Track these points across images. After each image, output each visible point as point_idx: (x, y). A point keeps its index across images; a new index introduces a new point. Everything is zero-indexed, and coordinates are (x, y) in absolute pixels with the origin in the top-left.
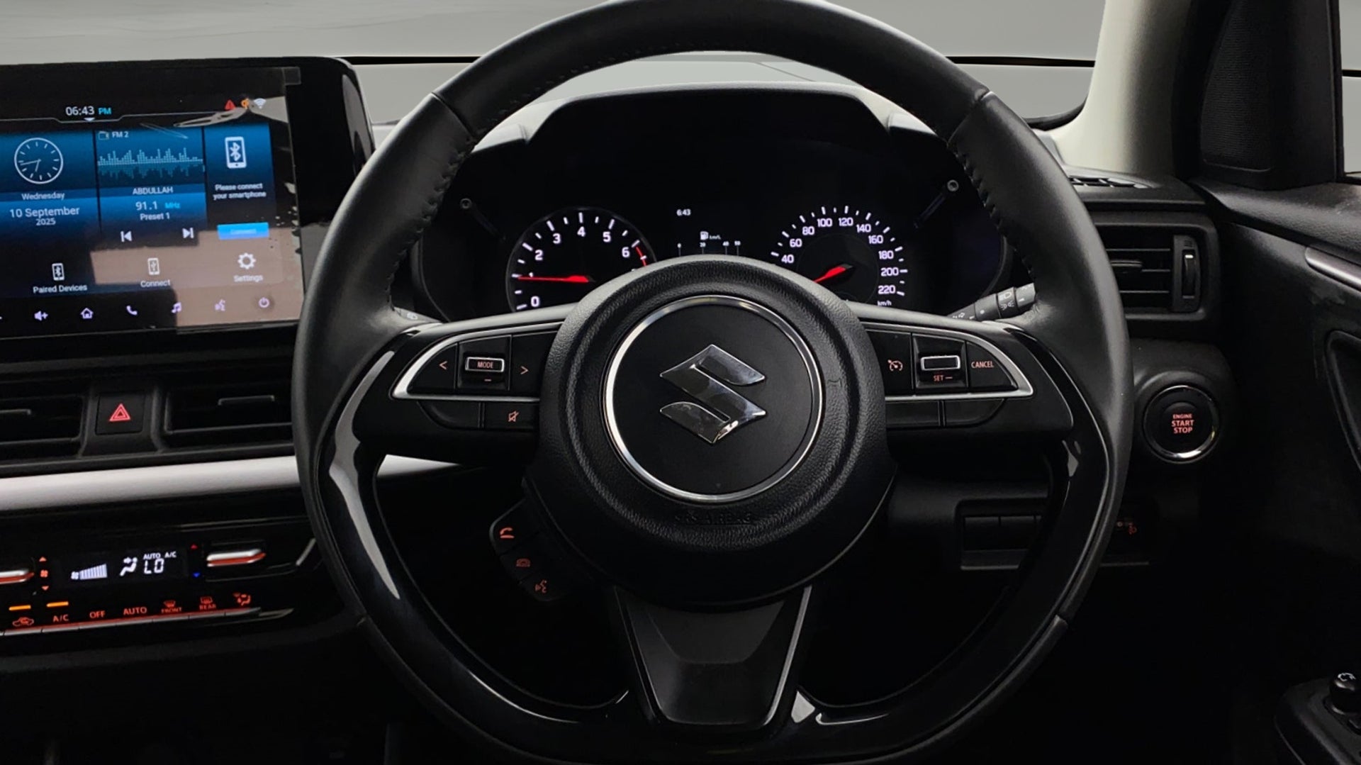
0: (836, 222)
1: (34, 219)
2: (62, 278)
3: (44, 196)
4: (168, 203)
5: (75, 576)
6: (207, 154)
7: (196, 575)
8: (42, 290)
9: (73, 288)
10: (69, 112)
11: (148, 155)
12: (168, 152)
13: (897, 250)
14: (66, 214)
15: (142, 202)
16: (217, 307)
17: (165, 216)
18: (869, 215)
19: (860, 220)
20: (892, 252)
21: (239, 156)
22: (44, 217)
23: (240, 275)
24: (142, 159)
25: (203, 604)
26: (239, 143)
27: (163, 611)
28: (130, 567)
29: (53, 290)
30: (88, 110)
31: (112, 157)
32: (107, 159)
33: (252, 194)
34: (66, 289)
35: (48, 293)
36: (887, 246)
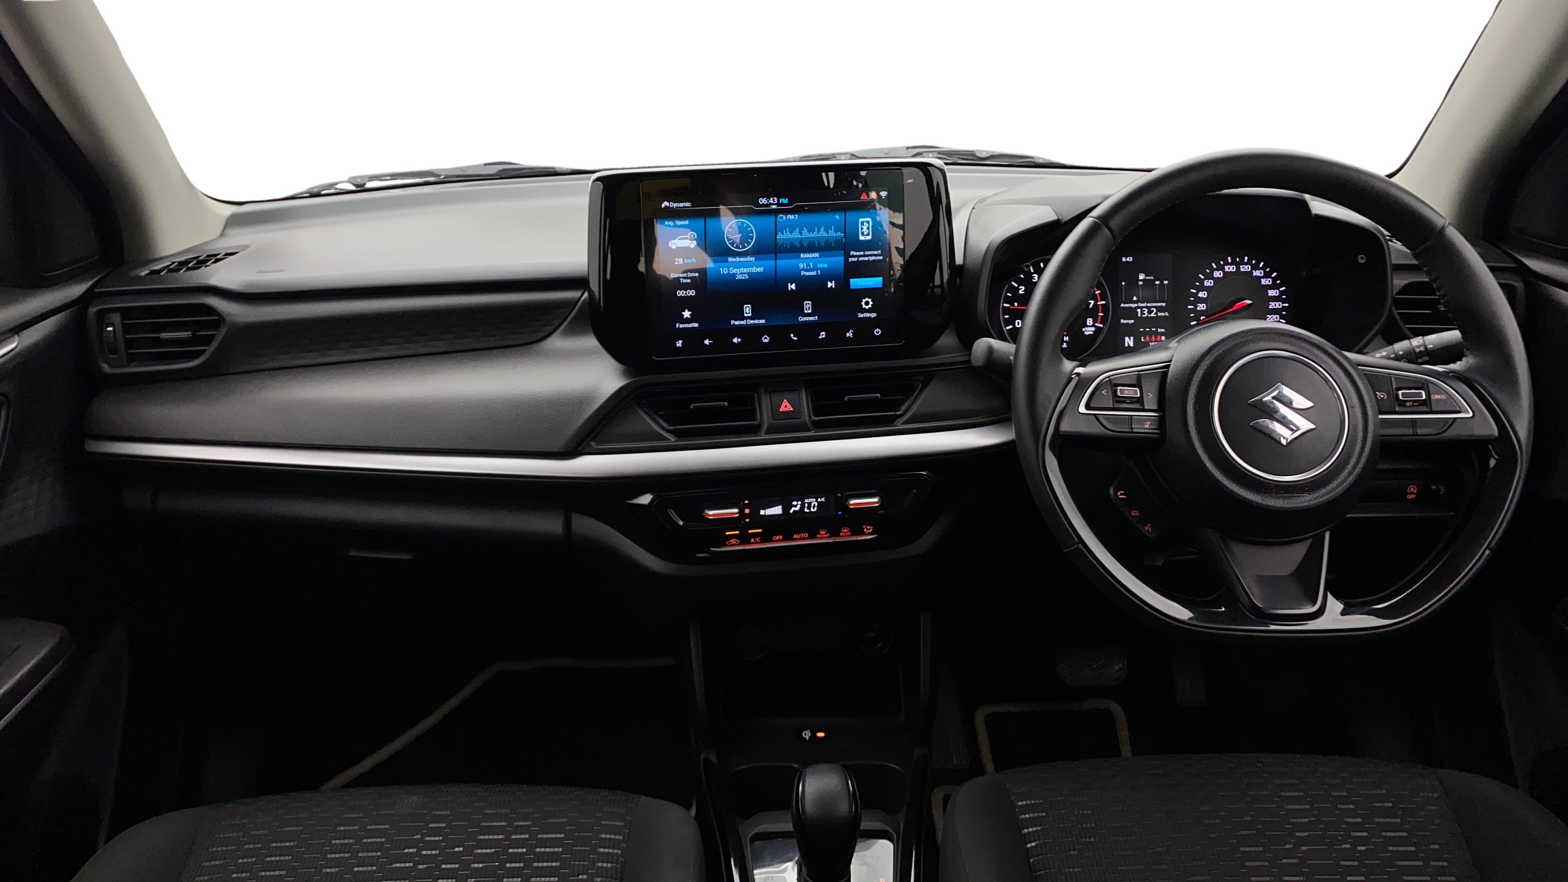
0: (1238, 268)
1: (735, 275)
2: (750, 315)
3: (742, 259)
4: (820, 264)
5: (762, 512)
6: (847, 231)
7: (840, 513)
8: (737, 323)
9: (756, 322)
10: (761, 201)
11: (809, 232)
12: (822, 229)
13: (1281, 289)
14: (755, 271)
15: (803, 263)
16: (848, 335)
17: (817, 273)
18: (1262, 263)
19: (1255, 267)
20: (1277, 291)
21: (867, 231)
22: (741, 273)
23: (862, 313)
24: (806, 234)
25: (843, 532)
26: (868, 222)
27: (818, 536)
28: (796, 506)
29: (743, 322)
30: (773, 200)
31: (786, 232)
32: (783, 234)
33: (873, 258)
34: (752, 322)
35: (740, 325)
36: (1273, 287)
